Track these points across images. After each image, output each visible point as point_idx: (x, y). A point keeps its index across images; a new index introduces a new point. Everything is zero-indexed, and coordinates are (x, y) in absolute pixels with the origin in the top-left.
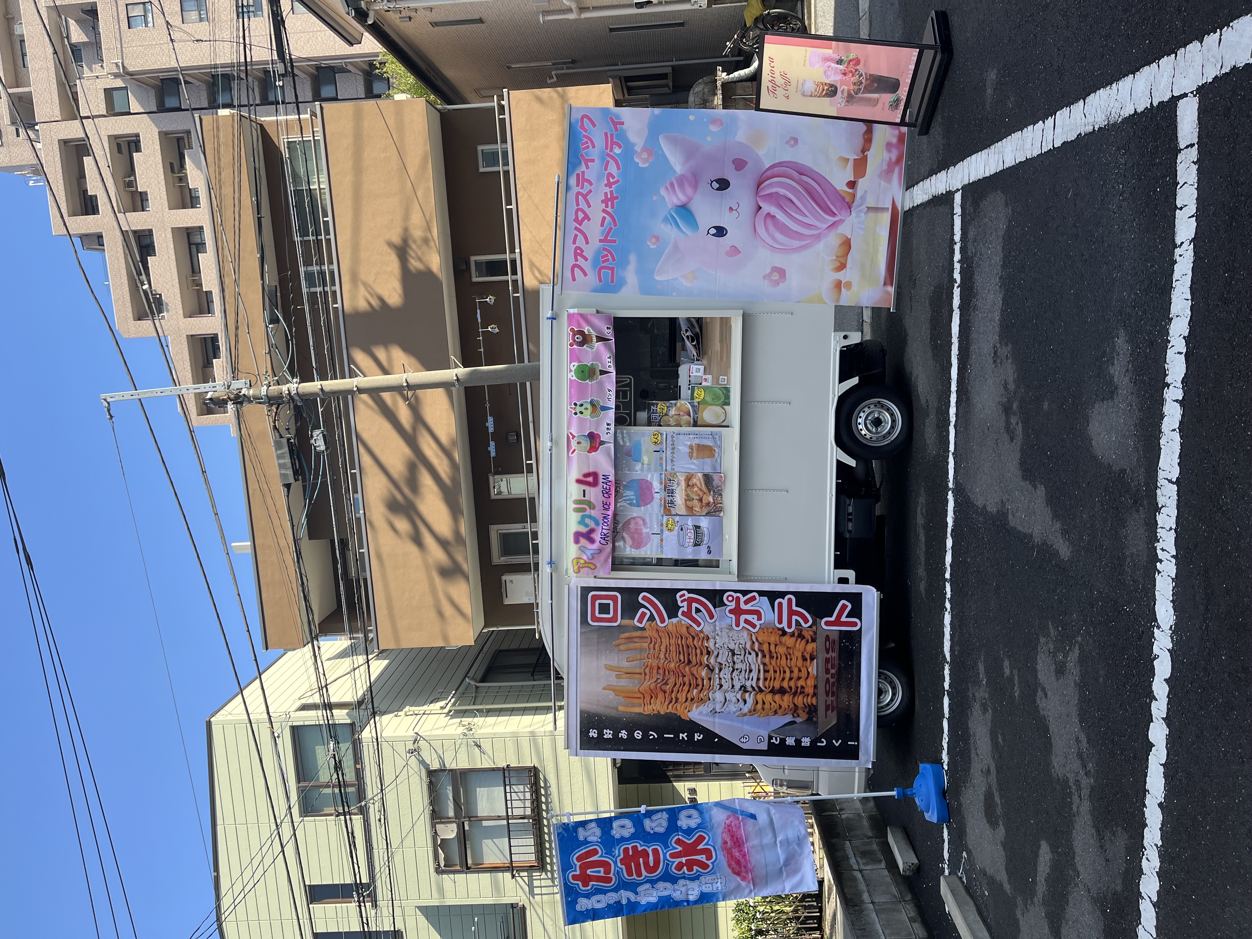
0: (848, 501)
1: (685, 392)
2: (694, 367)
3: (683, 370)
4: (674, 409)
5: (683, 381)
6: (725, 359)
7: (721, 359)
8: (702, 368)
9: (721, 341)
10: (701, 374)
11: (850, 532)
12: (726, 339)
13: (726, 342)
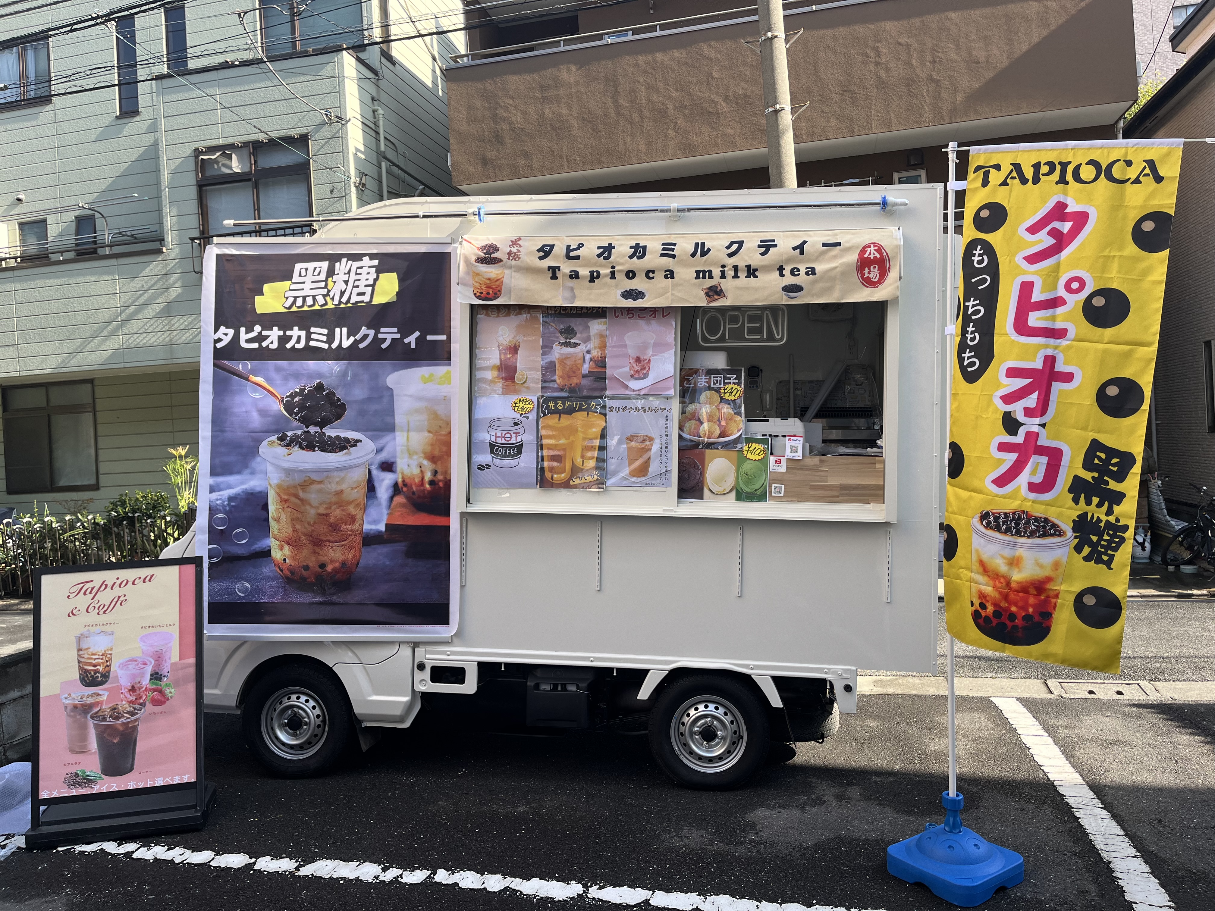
0: (584, 685)
1: (759, 429)
2: (799, 443)
3: (795, 425)
4: (731, 411)
5: (775, 425)
6: (813, 493)
7: (813, 488)
8: (799, 455)
9: (844, 488)
10: (788, 454)
11: (537, 686)
12: (847, 495)
13: (842, 495)
